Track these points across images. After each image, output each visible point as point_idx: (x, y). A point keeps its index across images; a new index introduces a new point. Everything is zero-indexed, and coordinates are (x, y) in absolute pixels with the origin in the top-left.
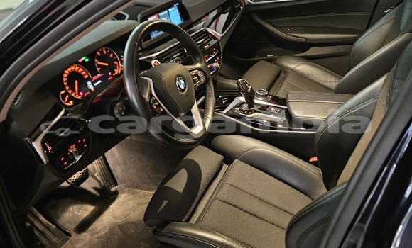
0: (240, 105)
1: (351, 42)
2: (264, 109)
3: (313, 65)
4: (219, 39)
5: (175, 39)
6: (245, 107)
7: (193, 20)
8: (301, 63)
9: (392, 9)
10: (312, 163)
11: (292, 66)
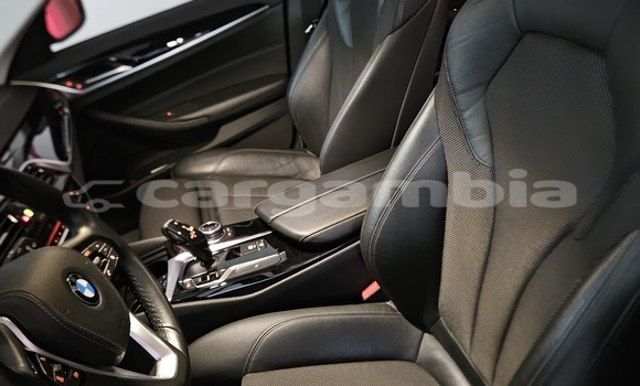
0: (186, 270)
1: (282, 93)
2: (233, 254)
3: (243, 153)
4: (68, 170)
6: (198, 268)
8: (221, 157)
9: (317, 23)
10: (373, 299)
11: (209, 168)
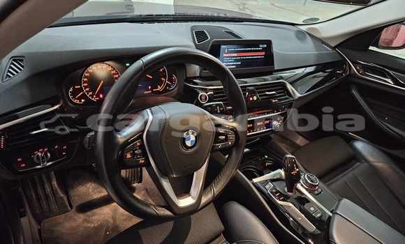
4: (295, 98)
5: (219, 82)
7: (276, 69)
